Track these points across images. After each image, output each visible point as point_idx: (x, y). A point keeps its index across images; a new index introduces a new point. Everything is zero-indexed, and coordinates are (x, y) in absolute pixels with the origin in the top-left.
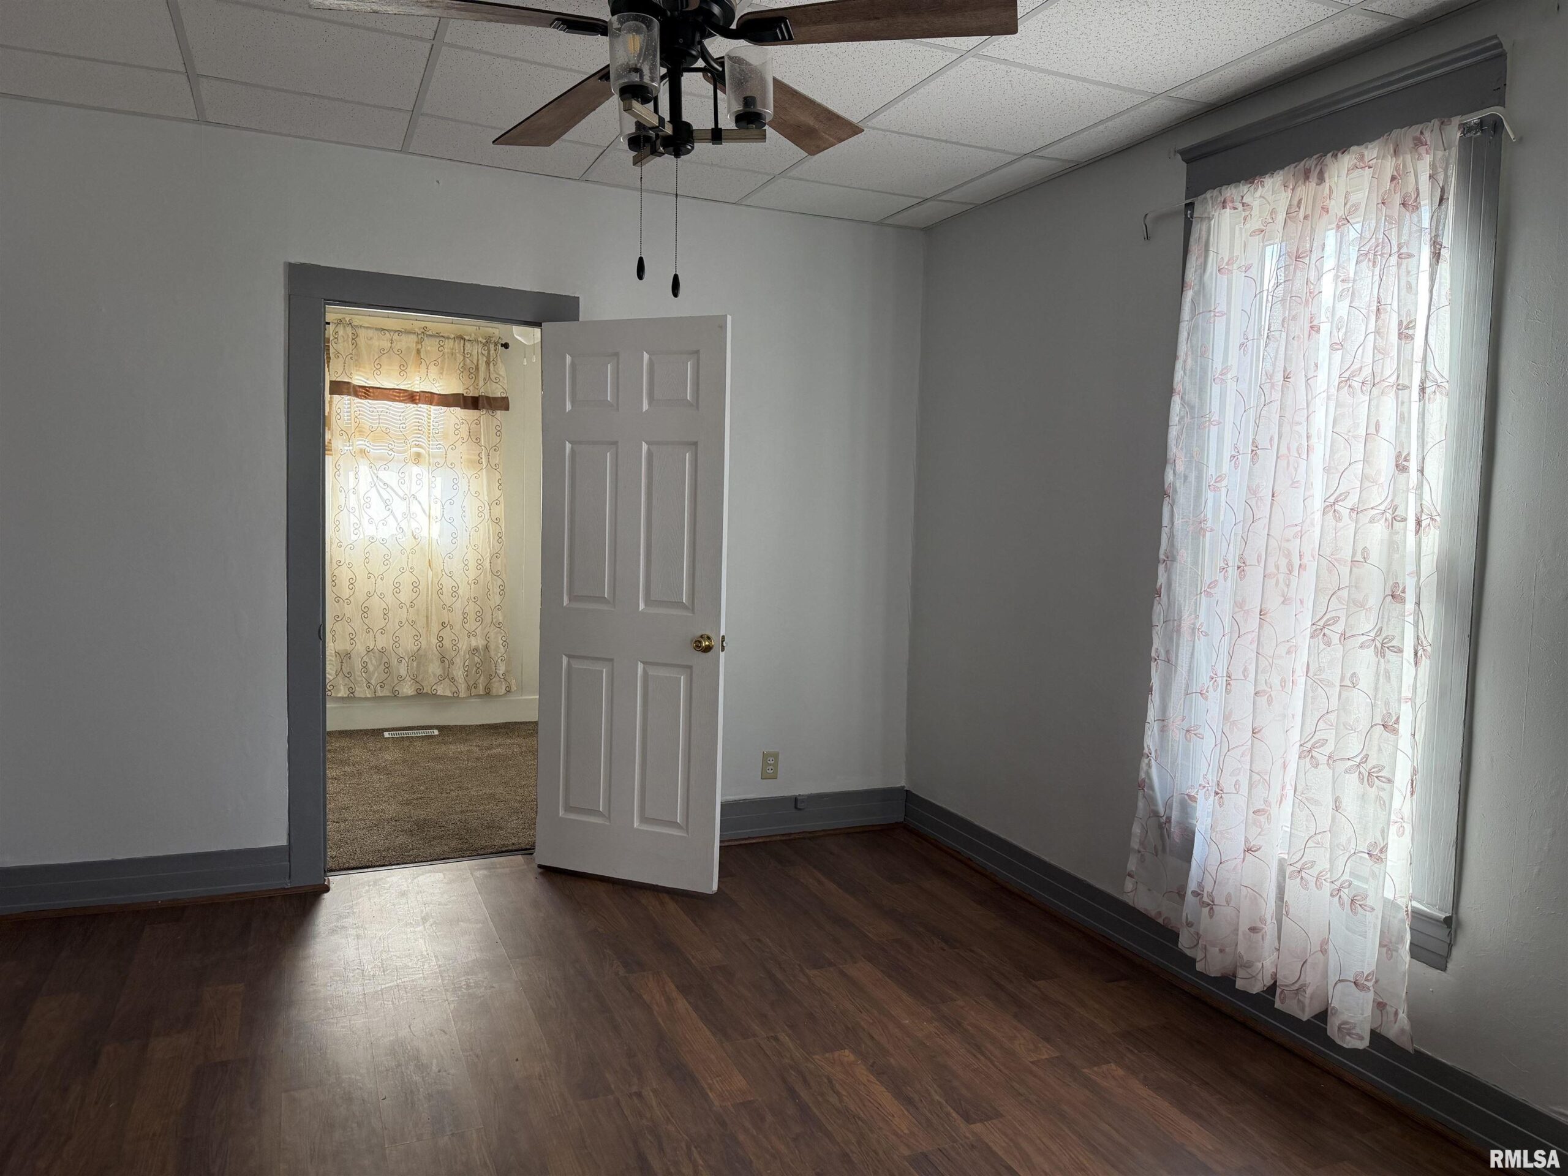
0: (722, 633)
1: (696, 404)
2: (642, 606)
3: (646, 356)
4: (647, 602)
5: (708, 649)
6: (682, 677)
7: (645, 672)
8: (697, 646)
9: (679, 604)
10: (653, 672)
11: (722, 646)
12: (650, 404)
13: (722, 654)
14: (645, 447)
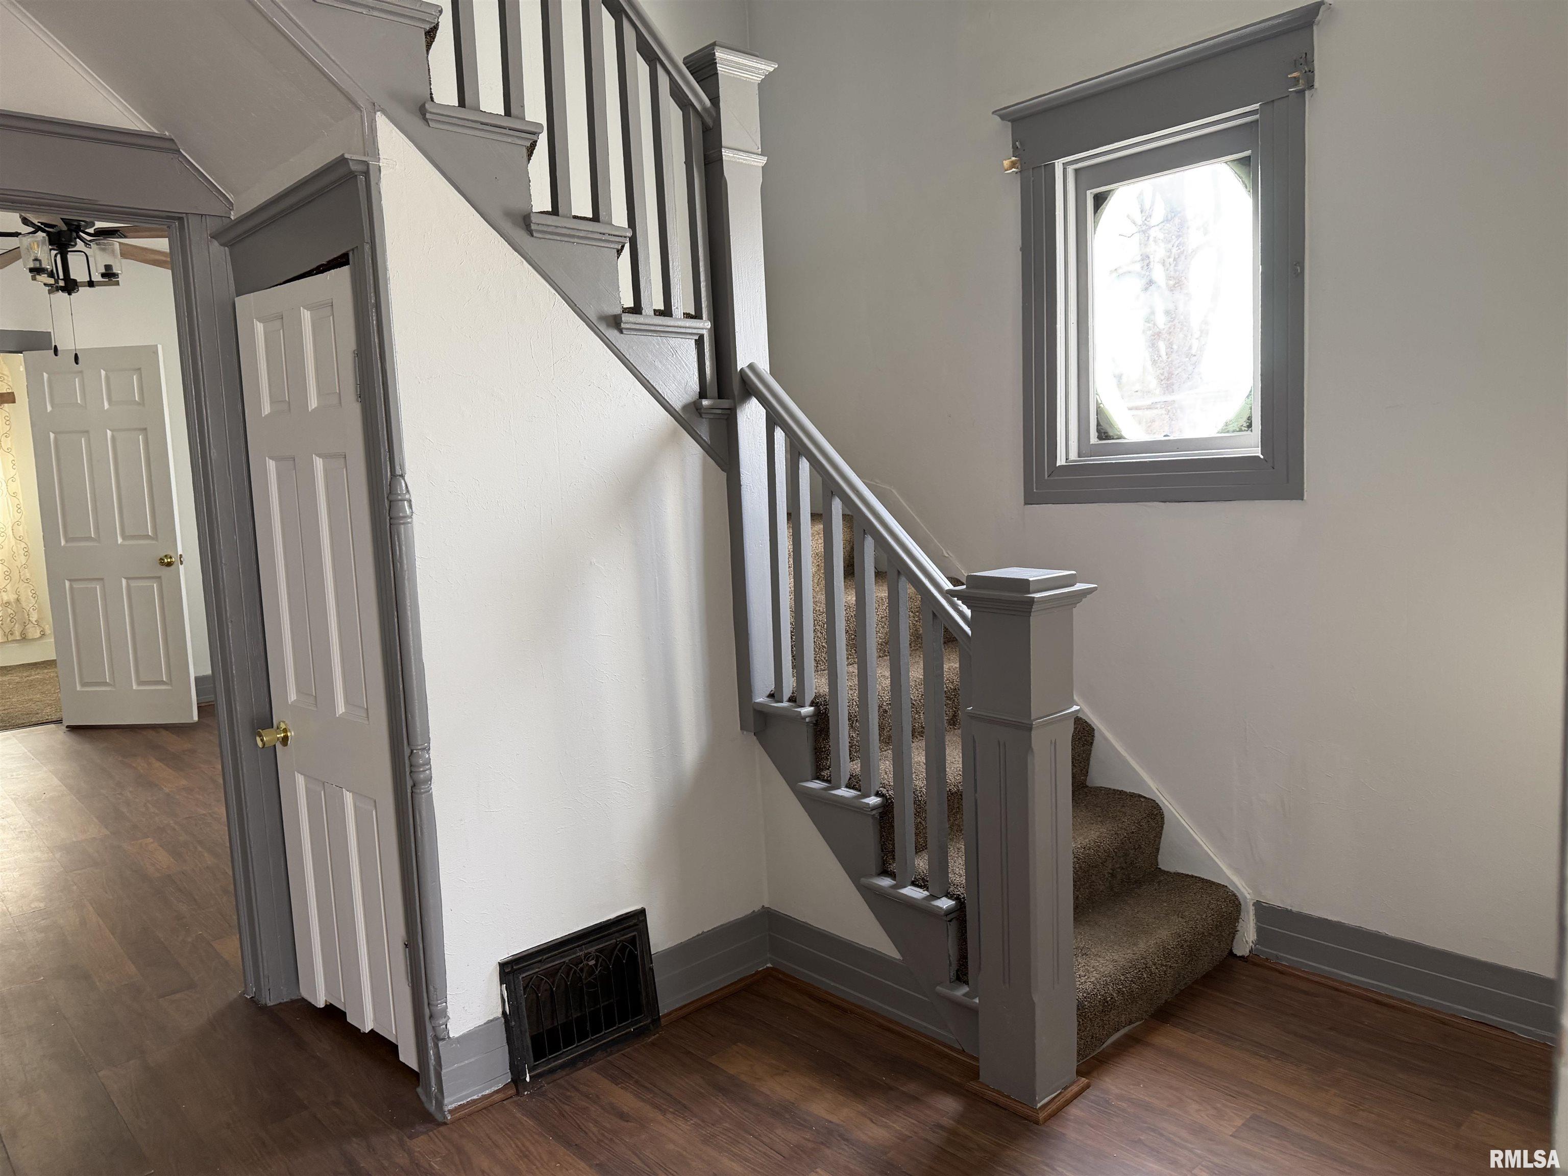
0: (180, 553)
1: (142, 403)
2: (120, 541)
3: (103, 373)
4: (124, 537)
5: (169, 564)
6: (155, 585)
7: (128, 586)
8: (161, 562)
9: (147, 537)
10: (134, 584)
11: (181, 561)
12: (109, 404)
13: (181, 567)
14: (109, 433)
